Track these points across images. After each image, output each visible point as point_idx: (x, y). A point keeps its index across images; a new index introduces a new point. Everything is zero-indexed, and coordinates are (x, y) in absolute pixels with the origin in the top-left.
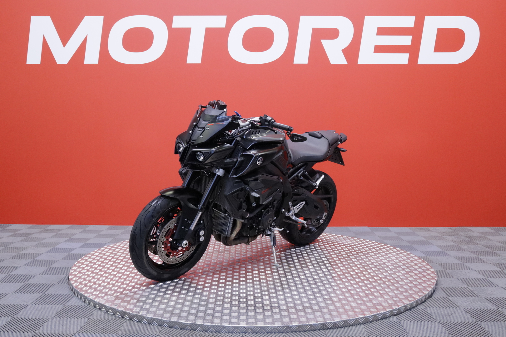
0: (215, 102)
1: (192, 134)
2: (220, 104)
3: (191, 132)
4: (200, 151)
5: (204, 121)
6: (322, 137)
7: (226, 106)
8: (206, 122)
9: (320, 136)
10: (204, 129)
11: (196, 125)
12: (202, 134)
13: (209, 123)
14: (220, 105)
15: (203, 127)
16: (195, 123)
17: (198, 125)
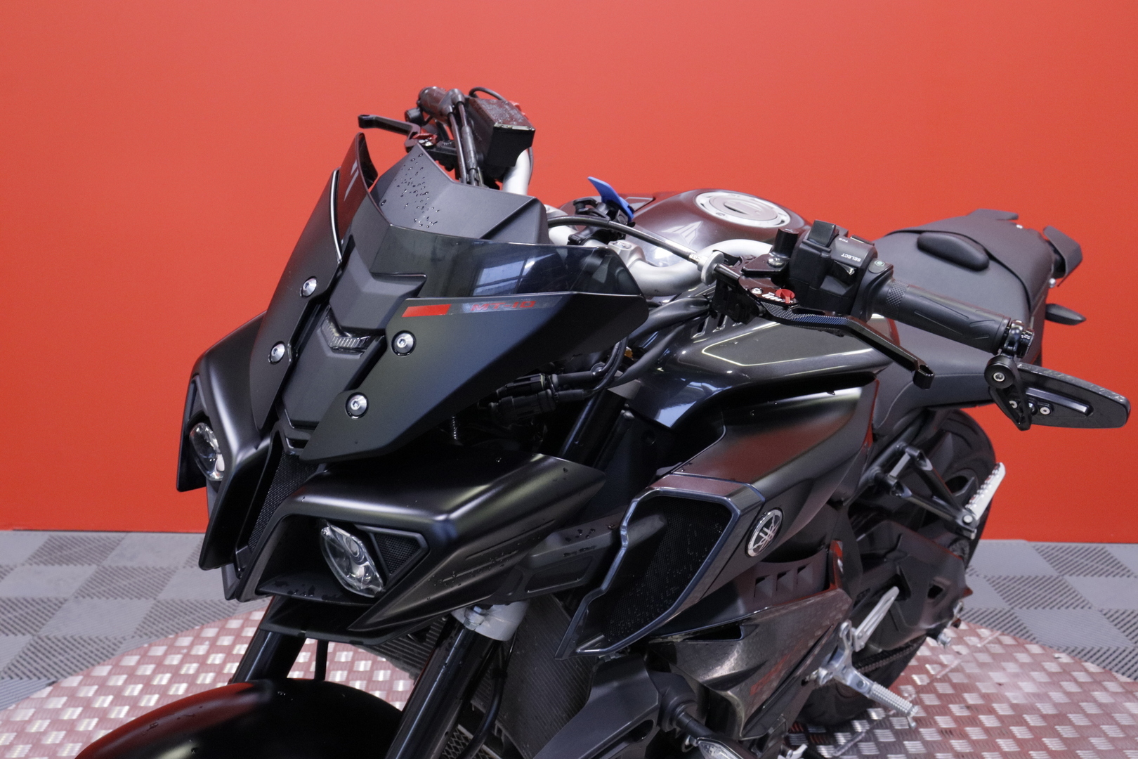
0: (456, 106)
1: (292, 370)
2: (489, 121)
3: (281, 351)
4: (350, 524)
5: (377, 275)
6: (992, 264)
7: (530, 134)
8: (398, 289)
9: (980, 256)
10: (374, 344)
11: (319, 303)
12: (364, 386)
13: (415, 293)
14: (491, 131)
15: (374, 325)
16: (312, 285)
17: (334, 301)
